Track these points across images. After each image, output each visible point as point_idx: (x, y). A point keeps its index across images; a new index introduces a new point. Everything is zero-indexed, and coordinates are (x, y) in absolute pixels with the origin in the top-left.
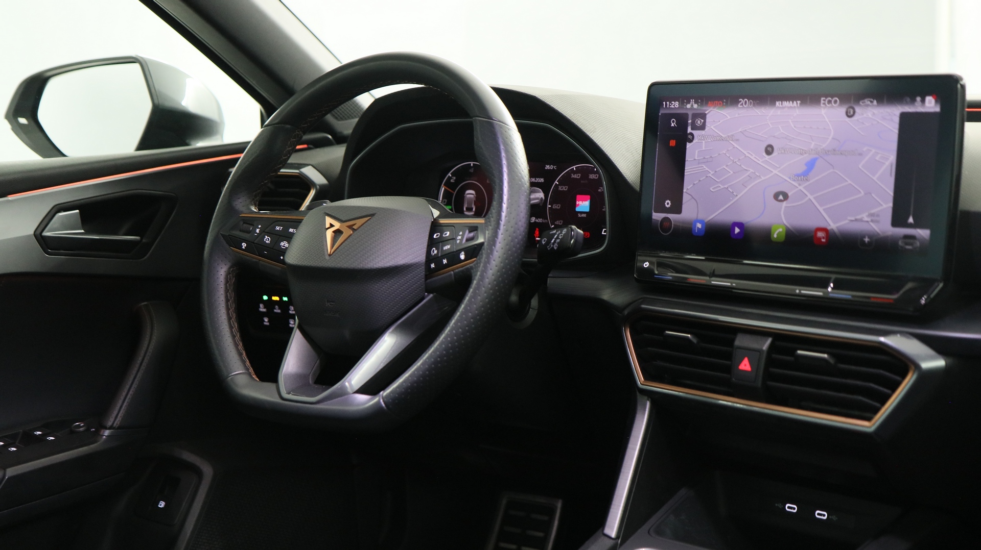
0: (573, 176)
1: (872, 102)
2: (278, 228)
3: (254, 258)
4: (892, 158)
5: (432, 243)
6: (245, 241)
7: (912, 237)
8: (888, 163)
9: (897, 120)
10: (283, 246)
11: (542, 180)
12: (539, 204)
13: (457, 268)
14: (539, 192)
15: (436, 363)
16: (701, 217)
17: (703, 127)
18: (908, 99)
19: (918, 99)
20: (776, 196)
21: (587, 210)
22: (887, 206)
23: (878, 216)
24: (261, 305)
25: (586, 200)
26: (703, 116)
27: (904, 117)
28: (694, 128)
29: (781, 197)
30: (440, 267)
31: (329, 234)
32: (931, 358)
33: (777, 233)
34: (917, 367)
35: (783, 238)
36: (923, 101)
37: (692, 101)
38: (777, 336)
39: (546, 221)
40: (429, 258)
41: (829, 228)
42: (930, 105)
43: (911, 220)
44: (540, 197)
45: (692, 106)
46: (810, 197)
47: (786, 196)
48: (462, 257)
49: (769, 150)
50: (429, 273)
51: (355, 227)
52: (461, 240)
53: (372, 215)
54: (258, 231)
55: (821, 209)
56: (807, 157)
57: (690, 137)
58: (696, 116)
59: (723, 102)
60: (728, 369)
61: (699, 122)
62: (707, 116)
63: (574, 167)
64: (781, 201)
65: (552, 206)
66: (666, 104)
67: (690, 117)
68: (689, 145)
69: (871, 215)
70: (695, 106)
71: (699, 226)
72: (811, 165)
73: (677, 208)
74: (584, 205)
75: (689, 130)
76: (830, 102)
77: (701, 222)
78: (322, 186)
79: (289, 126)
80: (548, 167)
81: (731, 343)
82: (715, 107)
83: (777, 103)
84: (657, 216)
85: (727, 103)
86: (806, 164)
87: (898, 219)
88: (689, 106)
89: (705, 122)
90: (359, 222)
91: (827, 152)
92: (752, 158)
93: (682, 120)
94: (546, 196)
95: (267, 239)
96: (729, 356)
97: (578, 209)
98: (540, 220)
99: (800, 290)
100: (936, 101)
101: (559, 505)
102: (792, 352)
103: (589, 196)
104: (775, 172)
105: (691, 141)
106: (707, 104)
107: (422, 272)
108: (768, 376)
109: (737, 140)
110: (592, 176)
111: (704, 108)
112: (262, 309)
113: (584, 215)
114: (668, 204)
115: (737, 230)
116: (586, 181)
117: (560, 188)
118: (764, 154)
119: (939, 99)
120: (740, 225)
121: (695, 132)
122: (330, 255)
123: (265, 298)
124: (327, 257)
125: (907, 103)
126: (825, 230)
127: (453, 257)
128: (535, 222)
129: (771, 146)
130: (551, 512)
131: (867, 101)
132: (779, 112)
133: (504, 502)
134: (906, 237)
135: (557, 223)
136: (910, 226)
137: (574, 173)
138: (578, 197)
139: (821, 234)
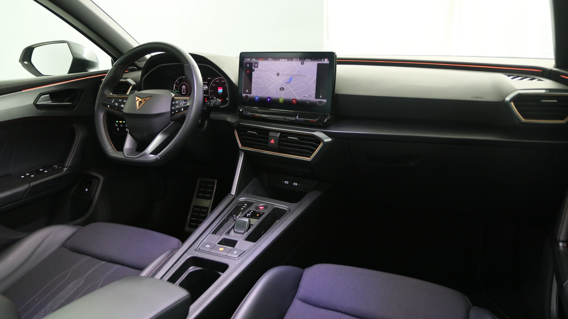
0: (217, 81)
1: (309, 60)
2: (120, 100)
3: (112, 110)
4: (315, 77)
5: (172, 105)
6: (109, 105)
7: (321, 102)
8: (314, 79)
9: (316, 66)
10: (122, 106)
11: (207, 82)
12: (206, 90)
13: (181, 113)
14: (206, 86)
15: (175, 144)
16: (258, 95)
17: (257, 67)
18: (320, 59)
19: (323, 59)
20: (280, 89)
21: (222, 92)
22: (314, 92)
23: (311, 95)
24: (116, 124)
25: (221, 89)
26: (257, 63)
27: (318, 64)
28: (255, 67)
29: (282, 89)
30: (175, 113)
31: (138, 103)
32: (327, 138)
33: (281, 100)
34: (323, 141)
35: (283, 102)
36: (324, 60)
37: (254, 58)
38: (282, 133)
40: (172, 110)
41: (296, 99)
42: (326, 61)
43: (321, 97)
44: (206, 88)
45: (254, 60)
46: (291, 89)
47: (283, 89)
48: (182, 110)
49: (278, 74)
50: (172, 115)
51: (146, 100)
52: (182, 104)
53: (152, 96)
54: (113, 101)
55: (294, 93)
56: (290, 77)
57: (253, 70)
58: (255, 63)
59: (263, 59)
60: (267, 143)
61: (256, 65)
62: (259, 63)
63: (217, 78)
64: (282, 90)
65: (210, 91)
66: (246, 59)
67: (253, 63)
68: (253, 72)
69: (309, 95)
70: (255, 60)
71: (257, 98)
72: (291, 79)
73: (250, 92)
74: (220, 91)
75: (253, 68)
76: (296, 60)
77: (257, 97)
78: (134, 85)
79: (121, 66)
80: (208, 78)
81: (268, 135)
82: (261, 60)
83: (280, 60)
84: (244, 95)
85: (265, 60)
86: (289, 79)
87: (317, 96)
88: (253, 60)
89: (258, 65)
90: (147, 99)
91: (295, 75)
92: (273, 77)
93: (251, 64)
94: (208, 88)
95: (116, 104)
96: (267, 139)
97: (219, 92)
98: (207, 95)
99: (288, 118)
100: (328, 60)
101: (216, 181)
102: (286, 137)
103: (222, 88)
104: (280, 81)
105: (254, 71)
106: (258, 59)
107: (169, 114)
108: (279, 144)
109: (268, 71)
110: (223, 81)
111: (258, 61)
112: (116, 125)
113: (221, 94)
114: (247, 91)
115: (269, 99)
116: (221, 83)
117: (213, 85)
118: (276, 76)
119: (329, 60)
120: (270, 98)
121: (255, 68)
122: (138, 110)
123: (117, 122)
124: (137, 110)
125: (319, 61)
127: (179, 110)
128: (205, 96)
129: (278, 73)
130: (214, 184)
131: (307, 60)
132: (281, 63)
133: (199, 181)
134: (320, 102)
135: (212, 96)
136: (321, 98)
137: (217, 80)
138: (219, 88)
139: (294, 101)
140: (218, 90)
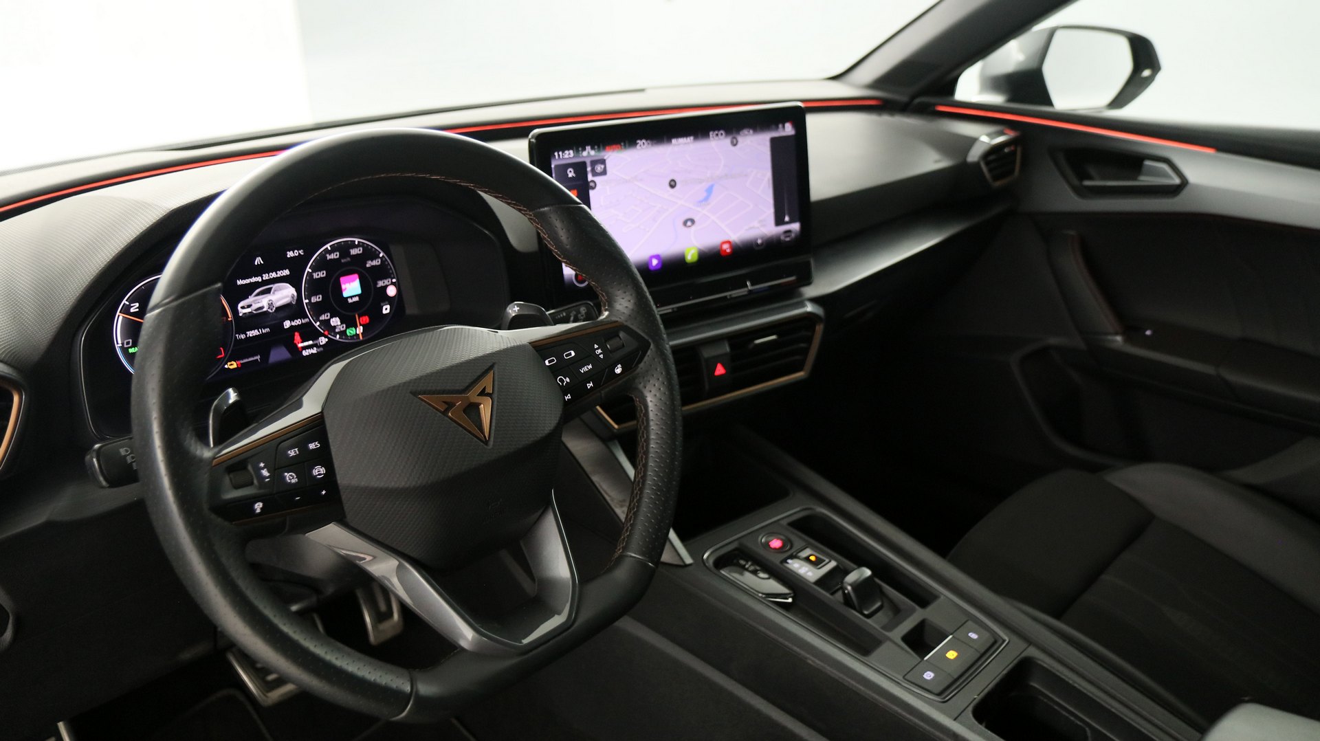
0: (329, 257)
1: (749, 131)
2: (291, 453)
4: (769, 175)
5: (553, 371)
6: (256, 499)
7: (789, 231)
8: (767, 179)
9: (769, 143)
10: (319, 475)
12: (291, 302)
13: (609, 386)
14: (286, 288)
17: (604, 173)
18: (775, 127)
19: (780, 126)
20: (685, 223)
21: (359, 291)
22: (769, 211)
23: (765, 221)
25: (353, 280)
26: (603, 162)
27: (773, 141)
28: (595, 174)
29: (689, 223)
30: (582, 395)
31: (458, 415)
33: (691, 256)
34: (821, 321)
35: (696, 258)
36: (784, 127)
37: (588, 148)
39: (307, 320)
41: (731, 240)
42: (788, 130)
43: (787, 219)
44: (290, 294)
45: (589, 153)
46: (712, 217)
47: (693, 221)
48: (619, 371)
49: (673, 184)
50: (566, 407)
51: (487, 391)
52: (604, 352)
53: (492, 367)
54: (265, 473)
55: (723, 226)
56: (705, 185)
57: (592, 184)
58: (594, 163)
59: (621, 145)
61: (599, 168)
62: (607, 162)
63: (328, 246)
64: (689, 227)
65: (310, 300)
66: (559, 155)
67: (588, 164)
68: (591, 193)
69: (760, 221)
70: (593, 153)
72: (710, 190)
74: (352, 288)
75: (590, 177)
76: (717, 135)
82: (614, 151)
83: (673, 141)
85: (625, 146)
86: (706, 191)
87: (778, 220)
88: (585, 154)
89: (605, 168)
90: (487, 383)
91: (721, 178)
93: (580, 168)
94: (298, 290)
95: (290, 477)
97: (345, 294)
99: (730, 295)
100: (792, 126)
102: (748, 344)
103: (356, 275)
104: (680, 202)
105: (593, 188)
106: (604, 148)
109: (639, 180)
110: (354, 252)
111: (603, 154)
113: (356, 299)
115: (655, 262)
116: (349, 259)
117: (315, 276)
118: (669, 188)
119: (795, 124)
120: (657, 257)
121: (597, 179)
122: (487, 442)
125: (774, 130)
126: (729, 242)
127: (600, 377)
129: (673, 180)
131: (745, 131)
132: (676, 149)
134: (785, 232)
135: (323, 317)
136: (787, 223)
137: (330, 252)
138: (342, 279)
139: (726, 247)
140: (343, 287)
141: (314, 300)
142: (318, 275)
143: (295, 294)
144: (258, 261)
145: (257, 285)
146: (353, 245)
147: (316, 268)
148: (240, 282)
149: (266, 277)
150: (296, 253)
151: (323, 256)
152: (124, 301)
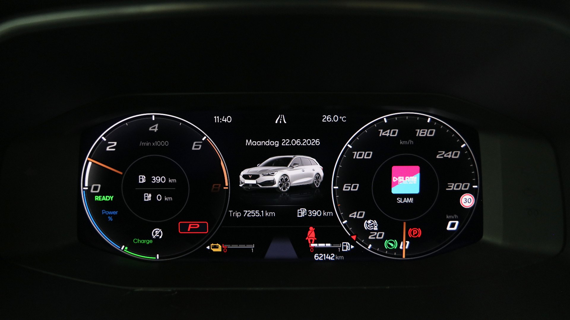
0: (382, 133)
12: (313, 184)
14: (311, 163)
21: (416, 190)
39: (331, 213)
44: (315, 173)
63: (384, 118)
65: (341, 187)
74: (406, 184)
80: (327, 118)
94: (327, 170)
97: (395, 190)
103: (418, 168)
110: (421, 133)
113: (411, 200)
116: (411, 142)
117: (356, 155)
135: (354, 215)
137: (385, 127)
138: (395, 169)
140: (394, 179)
141: (346, 188)
142: (360, 155)
143: (322, 174)
144: (280, 119)
145: (273, 151)
146: (423, 124)
147: (358, 146)
148: (249, 142)
149: (286, 142)
150: (336, 118)
151: (374, 130)
152: (102, 137)
